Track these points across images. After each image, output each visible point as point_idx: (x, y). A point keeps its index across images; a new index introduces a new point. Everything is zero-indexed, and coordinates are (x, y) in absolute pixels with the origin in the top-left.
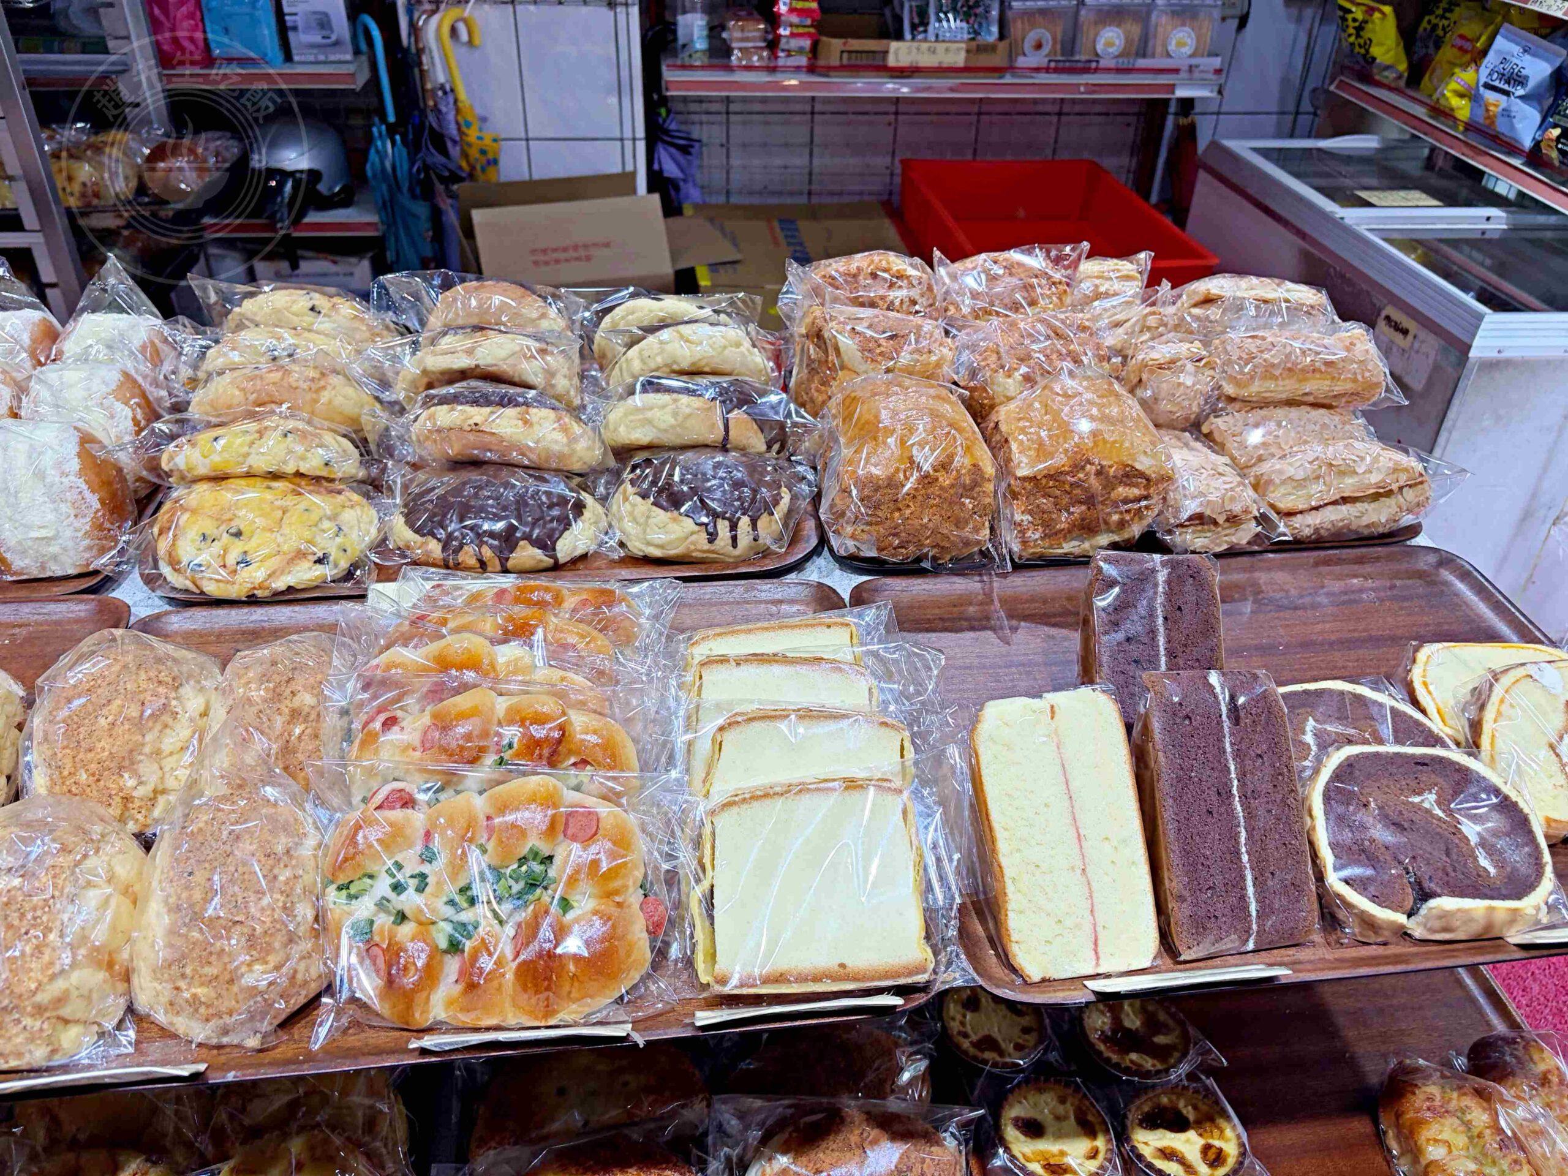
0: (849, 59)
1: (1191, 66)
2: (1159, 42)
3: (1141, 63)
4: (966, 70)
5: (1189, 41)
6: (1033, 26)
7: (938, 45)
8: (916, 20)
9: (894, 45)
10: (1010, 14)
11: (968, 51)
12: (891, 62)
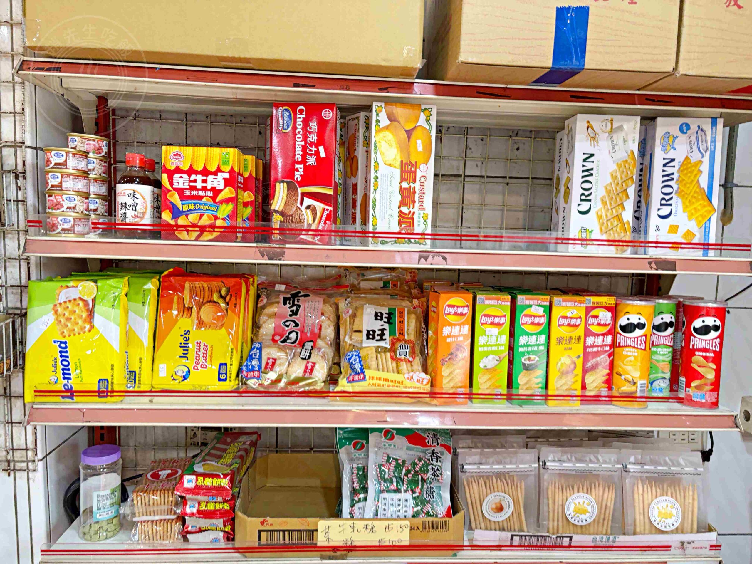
0: (269, 538)
1: (683, 543)
2: (638, 510)
3: (623, 540)
4: (412, 548)
5: (674, 512)
6: (492, 489)
7: (376, 523)
8: (356, 486)
9: (322, 524)
10: (462, 477)
11: (412, 529)
12: (321, 540)
